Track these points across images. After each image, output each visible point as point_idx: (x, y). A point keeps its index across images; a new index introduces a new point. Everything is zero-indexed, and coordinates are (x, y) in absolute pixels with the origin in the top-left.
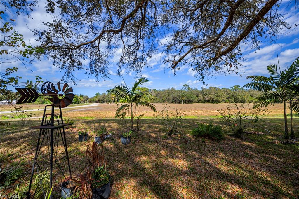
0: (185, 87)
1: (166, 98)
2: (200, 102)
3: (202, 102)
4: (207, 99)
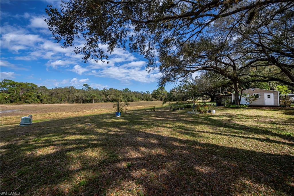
0: (84, 87)
1: (66, 97)
2: (103, 101)
3: (105, 102)
4: (110, 99)
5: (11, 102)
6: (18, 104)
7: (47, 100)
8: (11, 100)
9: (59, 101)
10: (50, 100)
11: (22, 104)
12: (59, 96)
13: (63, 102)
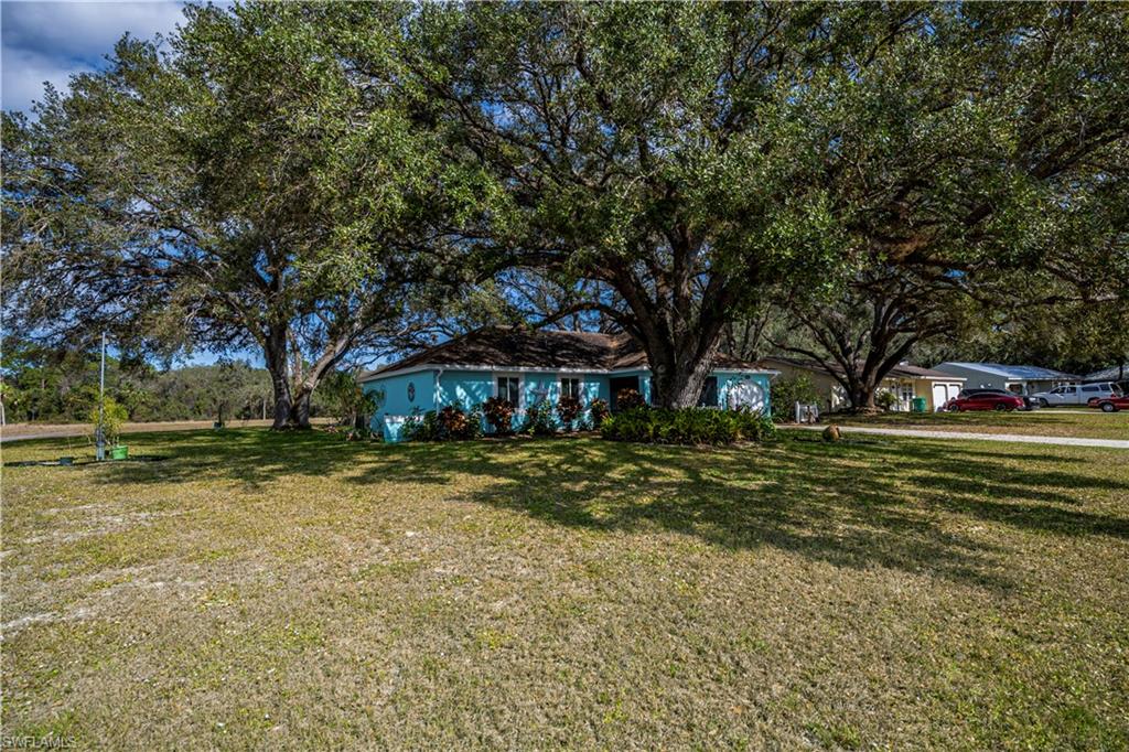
5: (30, 419)
6: (52, 423)
7: (150, 410)
8: (29, 413)
9: (189, 414)
10: (158, 410)
11: (67, 423)
12: (190, 396)
13: (204, 416)
